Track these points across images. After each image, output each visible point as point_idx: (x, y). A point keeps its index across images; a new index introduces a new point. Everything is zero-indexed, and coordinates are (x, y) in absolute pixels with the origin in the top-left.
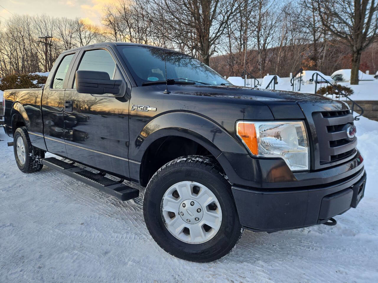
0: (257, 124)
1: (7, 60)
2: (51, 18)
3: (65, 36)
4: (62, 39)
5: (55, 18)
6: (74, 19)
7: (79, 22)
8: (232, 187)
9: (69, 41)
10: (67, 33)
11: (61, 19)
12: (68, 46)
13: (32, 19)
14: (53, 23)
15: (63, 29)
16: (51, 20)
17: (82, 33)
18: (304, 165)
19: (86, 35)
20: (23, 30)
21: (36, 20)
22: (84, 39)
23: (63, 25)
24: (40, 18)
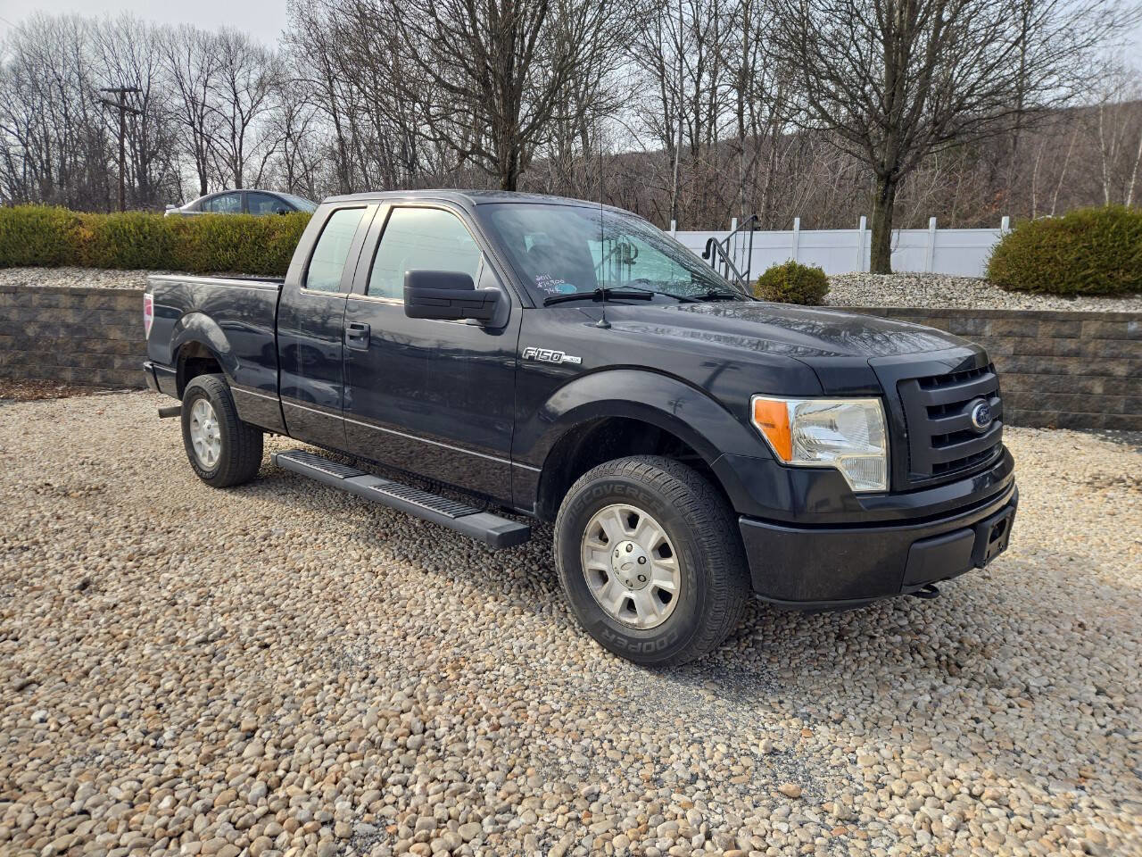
0: (792, 404)
1: (16, 148)
2: (148, 25)
3: (189, 83)
4: (177, 91)
5: (159, 26)
6: (215, 32)
7: (231, 41)
8: (740, 520)
9: (200, 98)
10: (195, 72)
11: (175, 28)
12: (195, 110)
13: (90, 27)
14: (155, 41)
15: (182, 60)
16: (148, 34)
17: (238, 75)
18: (879, 481)
19: (252, 82)
20: (61, 60)
21: (102, 29)
22: (246, 92)
23: (182, 48)
24: (116, 25)
